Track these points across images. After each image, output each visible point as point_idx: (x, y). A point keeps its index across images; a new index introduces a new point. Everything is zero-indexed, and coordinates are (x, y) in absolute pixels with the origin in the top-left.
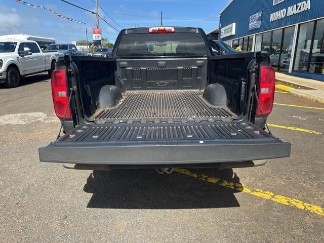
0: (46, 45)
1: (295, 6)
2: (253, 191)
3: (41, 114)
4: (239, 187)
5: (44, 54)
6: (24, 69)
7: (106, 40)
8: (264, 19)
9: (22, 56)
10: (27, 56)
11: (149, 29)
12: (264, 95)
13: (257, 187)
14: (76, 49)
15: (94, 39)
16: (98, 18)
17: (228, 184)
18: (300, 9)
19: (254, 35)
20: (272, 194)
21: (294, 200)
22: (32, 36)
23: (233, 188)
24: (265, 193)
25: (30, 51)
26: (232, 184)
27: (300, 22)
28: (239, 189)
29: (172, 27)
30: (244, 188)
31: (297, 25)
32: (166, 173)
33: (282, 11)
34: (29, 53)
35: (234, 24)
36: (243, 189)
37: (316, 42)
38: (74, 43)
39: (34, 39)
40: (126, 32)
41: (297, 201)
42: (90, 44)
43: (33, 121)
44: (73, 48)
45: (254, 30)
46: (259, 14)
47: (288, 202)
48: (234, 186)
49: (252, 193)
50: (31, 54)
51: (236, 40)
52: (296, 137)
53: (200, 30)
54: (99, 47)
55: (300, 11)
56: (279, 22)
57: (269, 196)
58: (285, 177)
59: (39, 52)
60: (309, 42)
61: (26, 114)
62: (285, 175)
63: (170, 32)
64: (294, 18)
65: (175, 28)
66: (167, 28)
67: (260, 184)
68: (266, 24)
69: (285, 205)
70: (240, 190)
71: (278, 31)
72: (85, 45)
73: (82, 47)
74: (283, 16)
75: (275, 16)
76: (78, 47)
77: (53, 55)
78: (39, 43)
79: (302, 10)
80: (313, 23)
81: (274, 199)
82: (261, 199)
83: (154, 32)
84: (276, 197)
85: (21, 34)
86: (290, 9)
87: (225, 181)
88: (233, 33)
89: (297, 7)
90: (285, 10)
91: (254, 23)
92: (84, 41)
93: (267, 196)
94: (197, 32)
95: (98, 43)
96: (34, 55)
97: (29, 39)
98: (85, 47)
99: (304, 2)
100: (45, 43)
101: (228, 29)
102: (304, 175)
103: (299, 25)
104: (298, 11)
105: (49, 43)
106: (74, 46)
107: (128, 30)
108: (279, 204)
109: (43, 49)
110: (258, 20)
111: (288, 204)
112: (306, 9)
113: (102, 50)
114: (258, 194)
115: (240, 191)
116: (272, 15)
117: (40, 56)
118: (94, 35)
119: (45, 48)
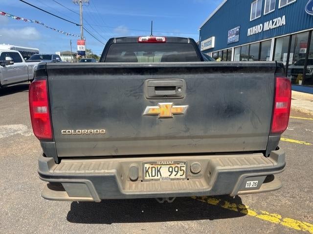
0: (29, 56)
1: (271, 21)
2: (259, 214)
3: (21, 126)
4: (242, 209)
5: (27, 64)
6: (6, 79)
7: (90, 51)
8: (242, 33)
9: (4, 66)
10: (9, 66)
11: (138, 38)
12: (280, 110)
13: (262, 208)
14: (60, 59)
15: (79, 49)
16: (82, 30)
17: (230, 206)
18: (276, 24)
19: (233, 48)
20: (280, 217)
21: (305, 223)
22: (15, 47)
23: (236, 210)
24: (272, 216)
25: (12, 61)
26: (234, 205)
27: (276, 36)
28: (243, 212)
29: (163, 37)
30: (249, 210)
31: (273, 39)
32: (167, 201)
33: (259, 26)
34: (11, 62)
35: (213, 38)
36: (247, 212)
37: (291, 55)
38: (58, 53)
39: (17, 49)
40: (115, 41)
41: (308, 224)
42: (75, 55)
43: (12, 134)
44: (57, 59)
45: (233, 44)
46: (237, 29)
47: (299, 226)
48: (238, 208)
49: (258, 216)
50: (13, 64)
51: (215, 53)
52: (289, 148)
53: (192, 40)
54: (83, 57)
55: (275, 27)
56: (256, 36)
57: (278, 220)
58: (289, 195)
59: (22, 61)
60: (285, 55)
61: (5, 126)
62: (288, 193)
63: (160, 42)
64: (270, 33)
65: (166, 38)
66: (157, 38)
67: (264, 204)
68: (243, 38)
69: (297, 230)
70: (246, 213)
71: (255, 44)
72: (70, 55)
73: (66, 57)
74: (260, 31)
75: (252, 31)
76: (62, 58)
77: (36, 64)
78: (22, 53)
79: (278, 25)
80: (289, 37)
81: (283, 224)
82: (270, 223)
83: (144, 42)
84: (284, 220)
85: (4, 44)
86: (266, 24)
87: (226, 202)
88: (213, 46)
89: (273, 22)
90: (261, 25)
91: (232, 37)
92: (68, 51)
93: (275, 219)
94: (189, 42)
95: (82, 53)
96: (16, 64)
97: (12, 49)
98: (70, 58)
99: (280, 18)
100: (28, 53)
101: (208, 42)
102: (308, 192)
103: (276, 39)
104: (274, 27)
105: (32, 53)
106: (58, 56)
107: (117, 39)
108: (290, 229)
109: (26, 59)
110: (236, 34)
111: (299, 229)
112: (281, 25)
113: (86, 61)
114: (266, 218)
115: (245, 215)
116: (249, 30)
117: (23, 66)
118: (78, 47)
119: (28, 58)
